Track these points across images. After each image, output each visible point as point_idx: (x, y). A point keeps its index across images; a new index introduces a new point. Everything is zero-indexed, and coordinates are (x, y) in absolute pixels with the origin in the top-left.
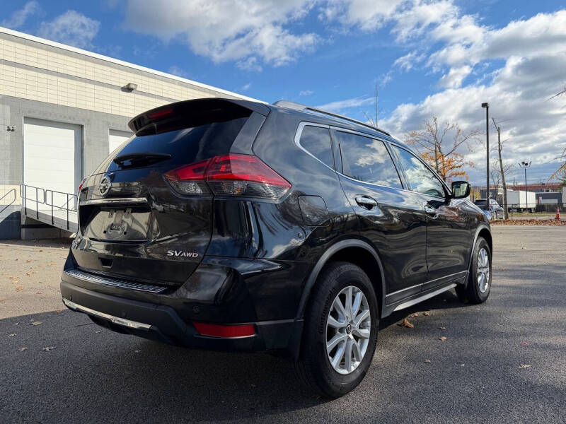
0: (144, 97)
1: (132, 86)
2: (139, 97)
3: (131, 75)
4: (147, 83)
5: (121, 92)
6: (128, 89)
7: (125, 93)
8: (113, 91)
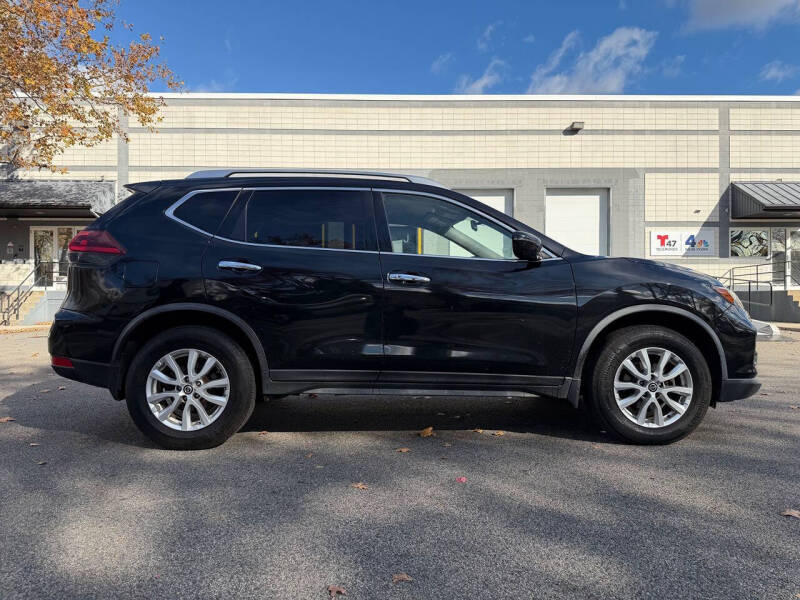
0: (595, 137)
1: (576, 126)
2: (589, 137)
3: (574, 110)
4: (600, 116)
5: (563, 136)
6: (573, 131)
7: (569, 137)
8: (552, 137)
